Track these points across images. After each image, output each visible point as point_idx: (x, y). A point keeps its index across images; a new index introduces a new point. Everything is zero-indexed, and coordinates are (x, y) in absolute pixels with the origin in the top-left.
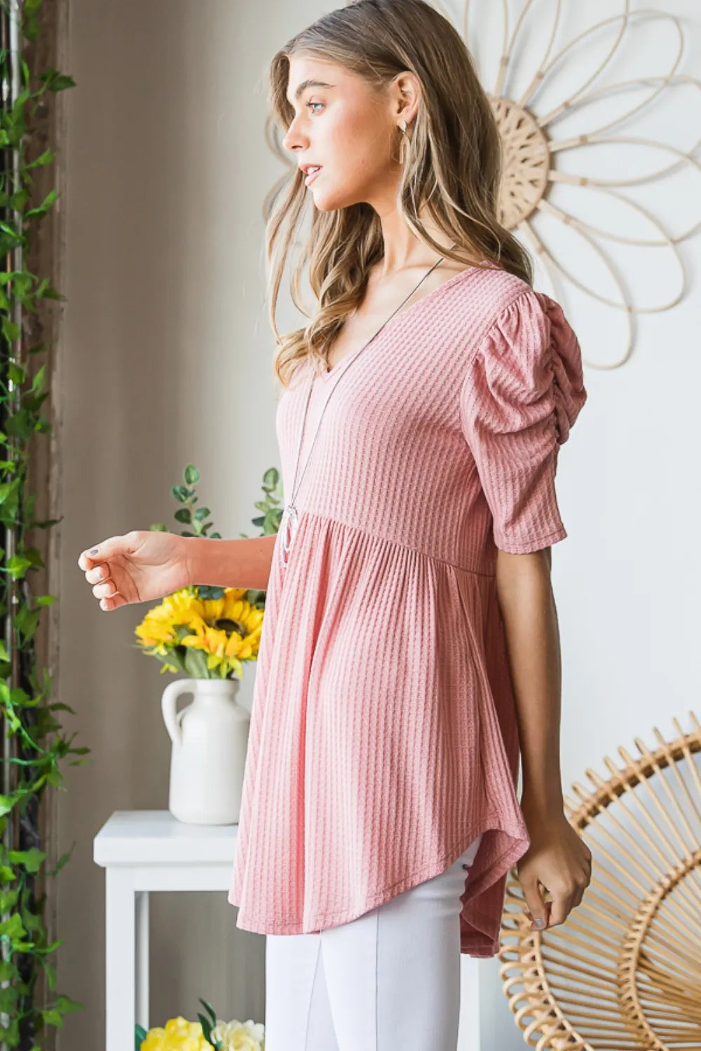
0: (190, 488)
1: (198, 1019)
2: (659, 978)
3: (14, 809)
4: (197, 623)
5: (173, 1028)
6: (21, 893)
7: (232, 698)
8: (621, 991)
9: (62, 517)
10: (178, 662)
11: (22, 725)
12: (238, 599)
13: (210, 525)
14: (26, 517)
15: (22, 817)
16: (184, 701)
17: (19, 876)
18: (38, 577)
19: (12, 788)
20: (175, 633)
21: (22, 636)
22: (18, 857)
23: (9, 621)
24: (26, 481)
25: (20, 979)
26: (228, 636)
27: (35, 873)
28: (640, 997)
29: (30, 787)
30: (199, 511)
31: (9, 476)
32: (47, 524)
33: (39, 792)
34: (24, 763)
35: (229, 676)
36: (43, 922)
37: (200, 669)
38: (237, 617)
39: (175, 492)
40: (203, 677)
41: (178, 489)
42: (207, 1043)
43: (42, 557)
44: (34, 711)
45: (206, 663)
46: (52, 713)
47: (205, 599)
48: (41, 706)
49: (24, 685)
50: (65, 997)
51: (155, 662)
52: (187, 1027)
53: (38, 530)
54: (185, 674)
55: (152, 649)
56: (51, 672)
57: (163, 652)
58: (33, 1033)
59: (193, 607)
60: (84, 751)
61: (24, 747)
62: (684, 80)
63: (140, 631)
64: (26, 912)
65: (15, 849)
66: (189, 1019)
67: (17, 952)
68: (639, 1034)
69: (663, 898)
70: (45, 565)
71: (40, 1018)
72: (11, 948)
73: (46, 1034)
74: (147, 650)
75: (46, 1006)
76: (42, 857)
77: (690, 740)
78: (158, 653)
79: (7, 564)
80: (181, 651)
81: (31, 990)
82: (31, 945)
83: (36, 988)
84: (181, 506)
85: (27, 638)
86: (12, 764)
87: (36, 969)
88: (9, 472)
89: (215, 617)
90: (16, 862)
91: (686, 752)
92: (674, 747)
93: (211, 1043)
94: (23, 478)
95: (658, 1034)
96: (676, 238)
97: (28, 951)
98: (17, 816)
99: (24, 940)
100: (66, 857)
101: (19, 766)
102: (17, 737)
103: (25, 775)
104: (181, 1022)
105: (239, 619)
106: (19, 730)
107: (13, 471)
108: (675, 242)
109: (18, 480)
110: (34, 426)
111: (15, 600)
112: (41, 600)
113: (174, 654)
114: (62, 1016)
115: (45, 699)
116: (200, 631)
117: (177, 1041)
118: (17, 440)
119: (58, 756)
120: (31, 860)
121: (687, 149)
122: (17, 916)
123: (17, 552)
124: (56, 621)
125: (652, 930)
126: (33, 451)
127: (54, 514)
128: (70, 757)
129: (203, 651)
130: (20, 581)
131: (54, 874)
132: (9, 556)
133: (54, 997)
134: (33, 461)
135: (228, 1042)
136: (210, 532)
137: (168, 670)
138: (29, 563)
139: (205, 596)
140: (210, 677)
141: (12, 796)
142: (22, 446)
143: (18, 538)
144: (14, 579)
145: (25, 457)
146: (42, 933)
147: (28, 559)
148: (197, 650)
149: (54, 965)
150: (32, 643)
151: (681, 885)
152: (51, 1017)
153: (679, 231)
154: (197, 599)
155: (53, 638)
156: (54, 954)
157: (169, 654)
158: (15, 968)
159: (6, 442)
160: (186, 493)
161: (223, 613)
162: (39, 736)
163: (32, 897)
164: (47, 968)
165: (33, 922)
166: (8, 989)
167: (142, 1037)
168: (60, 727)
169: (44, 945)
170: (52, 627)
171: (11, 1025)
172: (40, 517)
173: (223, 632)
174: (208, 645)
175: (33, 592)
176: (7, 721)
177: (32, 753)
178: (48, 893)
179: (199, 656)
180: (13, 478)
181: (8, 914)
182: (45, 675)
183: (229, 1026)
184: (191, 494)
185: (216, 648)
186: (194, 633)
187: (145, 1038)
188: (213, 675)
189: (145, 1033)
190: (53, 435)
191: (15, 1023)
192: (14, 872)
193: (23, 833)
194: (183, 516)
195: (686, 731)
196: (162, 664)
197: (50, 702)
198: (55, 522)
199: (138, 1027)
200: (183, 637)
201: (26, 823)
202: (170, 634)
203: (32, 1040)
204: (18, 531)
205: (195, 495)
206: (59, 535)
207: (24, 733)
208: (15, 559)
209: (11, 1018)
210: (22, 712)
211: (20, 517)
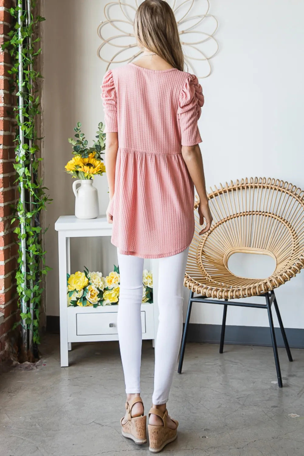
0: (79, 128)
1: (84, 271)
2: (208, 257)
3: (33, 216)
4: (81, 165)
5: (77, 274)
6: (35, 239)
7: (91, 185)
8: (198, 261)
9: (44, 137)
10: (76, 175)
11: (35, 193)
12: (92, 158)
13: (85, 138)
14: (34, 137)
15: (35, 218)
16: (78, 186)
17: (34, 234)
18: (38, 153)
19: (32, 210)
20: (75, 167)
21: (34, 169)
22: (34, 229)
23: (30, 165)
24: (34, 127)
25: (35, 262)
26: (90, 168)
27: (39, 233)
28: (203, 262)
29: (37, 210)
30: (81, 134)
31: (30, 126)
32: (40, 139)
33: (40, 211)
34: (36, 203)
35: (90, 179)
36: (41, 246)
37: (82, 177)
38: (92, 163)
39: (75, 129)
40: (83, 179)
41: (75, 128)
42: (86, 278)
43: (39, 148)
44: (38, 189)
45: (84, 175)
46: (42, 190)
47: (83, 158)
48: (39, 188)
49: (35, 182)
50: (47, 266)
51: (70, 175)
52: (81, 274)
53: (38, 140)
54: (78, 178)
55: (69, 172)
56: (42, 178)
57: (72, 172)
58: (39, 276)
59: (80, 160)
60: (52, 200)
61: (35, 199)
62: (210, 16)
63: (66, 167)
64: (36, 243)
65: (33, 227)
66: (81, 272)
67: (34, 255)
68: (203, 272)
69: (208, 236)
70: (40, 150)
71: (41, 273)
72: (33, 254)
73: (43, 277)
74: (68, 172)
75: (42, 269)
76: (41, 229)
77: (215, 193)
78: (71, 173)
79: (30, 150)
80: (77, 172)
81: (39, 265)
82: (38, 253)
83: (40, 264)
84: (77, 133)
85: (36, 170)
86: (32, 204)
87: (40, 259)
88: (30, 125)
89: (86, 163)
90: (34, 230)
91: (214, 196)
92: (211, 195)
93: (87, 278)
94: (34, 126)
95: (208, 272)
96: (208, 58)
97: (38, 254)
98: (34, 218)
99: (36, 251)
100: (47, 229)
101: (34, 204)
102: (33, 196)
103: (36, 207)
104: (79, 272)
105: (93, 163)
106: (34, 195)
107: (31, 124)
108: (208, 59)
109: (32, 127)
110: (36, 112)
111: (32, 160)
112: (39, 159)
113: (75, 173)
114: (47, 271)
115: (41, 186)
116: (82, 167)
117: (78, 278)
118: (32, 116)
119: (44, 201)
120: (38, 229)
121: (211, 34)
122: (34, 245)
123: (32, 146)
124: (43, 165)
125: (205, 244)
126: (36, 119)
127: (42, 136)
128: (48, 202)
129: (83, 172)
130: (33, 154)
131: (44, 233)
132: (30, 148)
133: (45, 266)
134: (36, 122)
135: (92, 278)
136: (84, 140)
137: (74, 177)
138: (36, 149)
139: (83, 157)
140: (85, 179)
141: (32, 212)
142: (33, 118)
143: (32, 143)
144: (32, 154)
145: (34, 121)
146: (41, 249)
147: (35, 148)
148: (81, 172)
149: (45, 258)
150: (37, 171)
151: (213, 232)
152: (44, 272)
153: (209, 56)
154: (81, 158)
155: (43, 169)
156: (44, 255)
157: (74, 173)
158: (34, 259)
159: (29, 117)
160: (78, 130)
161: (88, 162)
162: (39, 196)
163: (38, 240)
164: (43, 259)
165: (38, 246)
166: (32, 265)
167: (68, 276)
168: (45, 193)
169: (42, 253)
170: (42, 167)
171: (33, 274)
172: (39, 137)
173: (89, 167)
174: (85, 171)
175: (37, 157)
176: (30, 192)
177: (38, 201)
178: (42, 238)
179: (82, 173)
180: (31, 127)
181: (32, 245)
182: (40, 179)
183: (92, 273)
184: (79, 130)
185: (87, 171)
186: (81, 167)
187: (70, 277)
188: (86, 179)
189: (69, 276)
190: (41, 114)
191: (34, 274)
192: (33, 233)
193: (35, 223)
194: (77, 136)
195: (214, 191)
196: (72, 176)
197: (42, 187)
198: (42, 138)
199: (67, 274)
200: (78, 169)
201: (36, 220)
202: (74, 167)
203: (39, 278)
204: (32, 140)
205: (80, 130)
206: (44, 142)
207: (35, 195)
208: (32, 148)
209: (33, 273)
210: (35, 190)
211: (33, 137)
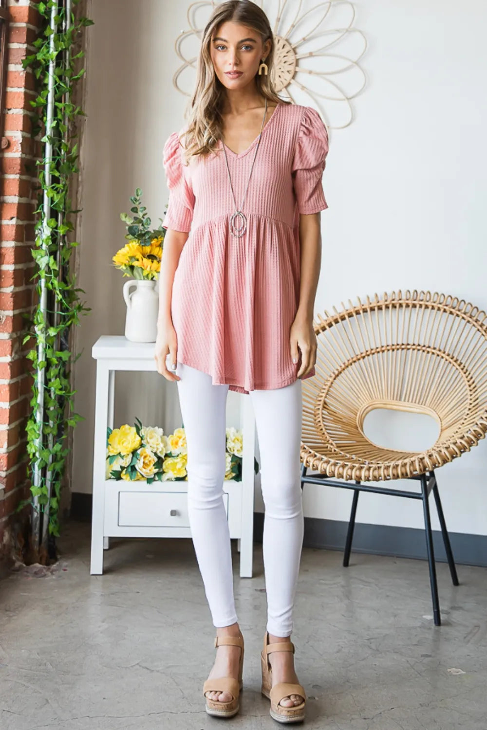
0: (138, 198)
1: (134, 425)
2: (332, 413)
3: (58, 334)
4: (139, 256)
5: (123, 429)
6: (60, 370)
7: (153, 288)
8: (315, 418)
9: (83, 209)
10: (130, 272)
11: (63, 297)
12: (157, 246)
13: (146, 214)
14: (67, 209)
15: (61, 337)
16: (133, 289)
17: (59, 362)
18: (72, 234)
19: (58, 325)
20: (129, 260)
21: (64, 259)
22: (59, 354)
23: (58, 253)
24: (68, 193)
25: (59, 406)
26: (152, 262)
27: (66, 361)
28: (323, 421)
29: (66, 324)
30: (141, 208)
31: (61, 191)
32: (77, 211)
33: (69, 327)
34: (63, 314)
35: (152, 279)
36: (69, 383)
37: (140, 276)
38: (156, 254)
39: (131, 200)
40: (141, 279)
41: (133, 198)
42: (138, 436)
43: (74, 226)
44: (68, 291)
45: (142, 273)
46: (75, 292)
47: (143, 246)
48: (71, 289)
49: (64, 280)
50: (77, 414)
51: (121, 272)
52: (130, 429)
53: (72, 215)
54: (133, 277)
55: (120, 266)
56: (76, 275)
57: (124, 268)
58: (63, 429)
59: (138, 249)
60: (89, 309)
61: (63, 307)
62: (354, 30)
63: (114, 259)
64: (62, 378)
65: (58, 351)
66: (130, 425)
67: (58, 395)
68: (322, 437)
69: (335, 379)
70: (75, 229)
71: (66, 424)
72: (55, 393)
73: (69, 430)
74: (117, 267)
75: (69, 418)
76: (69, 354)
77: (349, 312)
78: (122, 268)
79: (58, 228)
80: (132, 267)
81: (63, 411)
82: (64, 392)
83: (65, 411)
84: (134, 206)
85: (66, 260)
86: (58, 314)
87: (65, 402)
88: (60, 189)
89: (147, 253)
90: (58, 356)
91: (347, 317)
92: (341, 315)
93: (140, 436)
94: (66, 191)
95: (331, 437)
96: (349, 97)
97: (62, 394)
98: (60, 336)
99: (61, 389)
100: (80, 355)
101: (61, 315)
102: (61, 302)
103: (63, 319)
104: (127, 426)
105: (157, 255)
106: (61, 300)
107: (62, 188)
108: (348, 99)
109: (64, 192)
110: (72, 169)
111: (61, 244)
112: (72, 244)
113: (129, 269)
114: (76, 422)
115: (73, 287)
116: (140, 260)
117: (126, 435)
118: (64, 175)
119: (78, 311)
120: (65, 355)
121: (355, 59)
122: (58, 379)
123: (63, 223)
124: (79, 253)
125: (329, 393)
126: (71, 179)
127: (79, 208)
128: (83, 312)
129: (141, 268)
130: (64, 236)
131: (75, 362)
132: (59, 225)
133: (73, 414)
134: (71, 185)
135: (147, 435)
136: (146, 217)
137: (126, 276)
138: (68, 228)
139: (143, 244)
140: (144, 279)
141: (58, 328)
142: (67, 178)
143: (63, 218)
144: (61, 235)
145: (68, 183)
146: (68, 386)
147: (68, 227)
148: (139, 268)
149: (73, 401)
150: (68, 263)
151: (343, 374)
152: (71, 423)
154: (139, 245)
155: (77, 261)
156: (73, 396)
157: (127, 269)
158: (56, 402)
159: (60, 176)
160: (136, 200)
161: (151, 252)
162: (70, 303)
163: (65, 372)
164: (70, 402)
165: (65, 382)
166: (53, 410)
167: (110, 433)
168: (79, 299)
169: (69, 392)
170: (77, 256)
171: (54, 425)
172: (74, 209)
173: (150, 260)
174: (144, 266)
175: (69, 241)
176: (56, 296)
177: (67, 310)
178: (72, 369)
179: (140, 270)
180: (62, 191)
181: (54, 379)
182: (73, 276)
183: (148, 429)
184: (138, 201)
185: (147, 267)
186: (138, 260)
187: (111, 433)
188: (145, 278)
189: (111, 431)
190: (80, 173)
191: (56, 425)
192: (57, 360)
193: (62, 344)
194: (135, 210)
195: (347, 308)
196: (124, 273)
197: (75, 288)
198: (79, 211)
199: (108, 428)
200: (133, 262)
201: (63, 339)
202: (127, 260)
203: (63, 432)
204: (63, 214)
205: (140, 201)
206: (81, 217)
207: (63, 301)
208: (62, 225)
209: (54, 423)
210: (63, 292)
211: (65, 208)
